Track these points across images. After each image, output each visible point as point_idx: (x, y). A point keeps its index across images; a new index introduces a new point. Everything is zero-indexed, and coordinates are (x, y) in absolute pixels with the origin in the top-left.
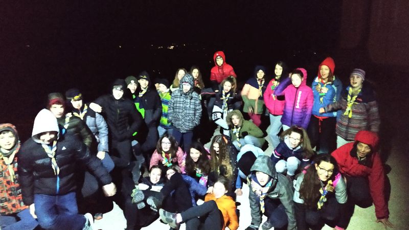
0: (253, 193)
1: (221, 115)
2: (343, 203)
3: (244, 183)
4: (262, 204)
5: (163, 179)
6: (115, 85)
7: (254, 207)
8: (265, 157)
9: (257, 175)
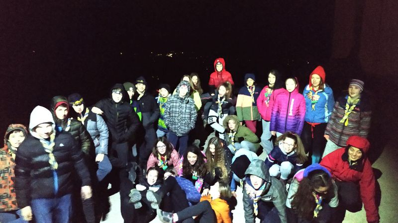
0: (247, 196)
1: (216, 119)
2: (335, 206)
3: (238, 186)
4: (256, 206)
5: (159, 181)
6: (114, 89)
7: (247, 209)
8: (259, 161)
9: (252, 177)
